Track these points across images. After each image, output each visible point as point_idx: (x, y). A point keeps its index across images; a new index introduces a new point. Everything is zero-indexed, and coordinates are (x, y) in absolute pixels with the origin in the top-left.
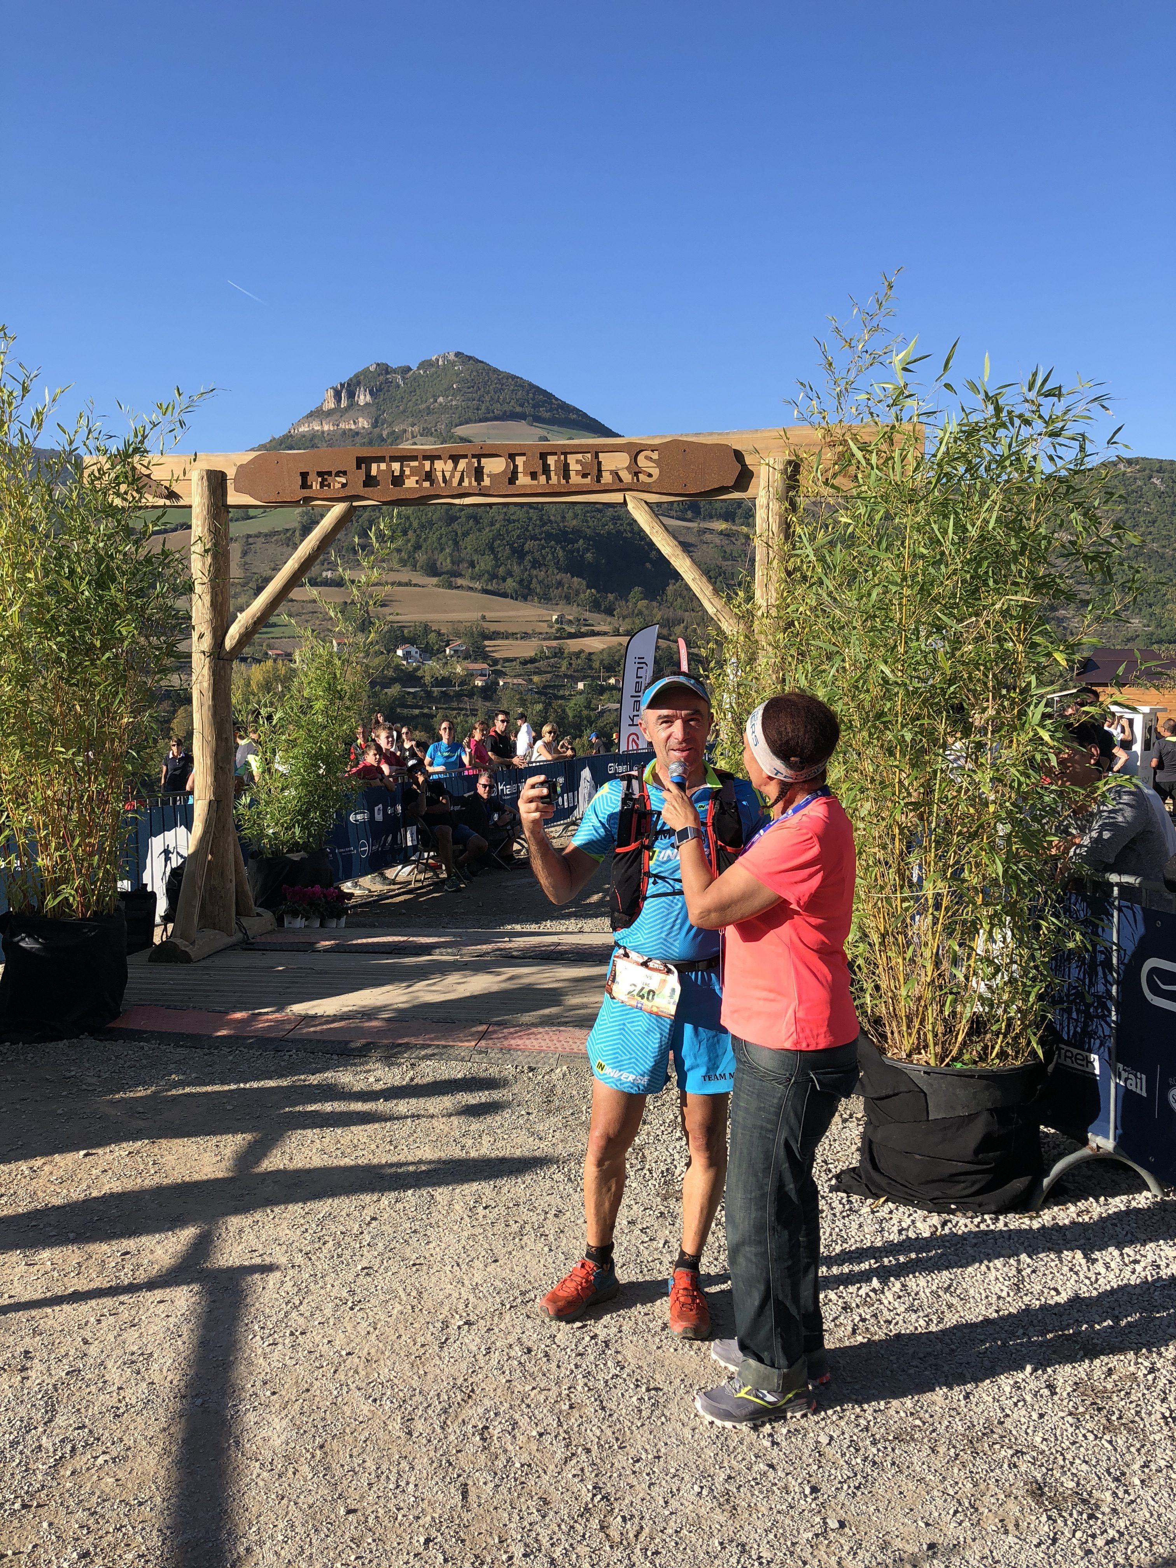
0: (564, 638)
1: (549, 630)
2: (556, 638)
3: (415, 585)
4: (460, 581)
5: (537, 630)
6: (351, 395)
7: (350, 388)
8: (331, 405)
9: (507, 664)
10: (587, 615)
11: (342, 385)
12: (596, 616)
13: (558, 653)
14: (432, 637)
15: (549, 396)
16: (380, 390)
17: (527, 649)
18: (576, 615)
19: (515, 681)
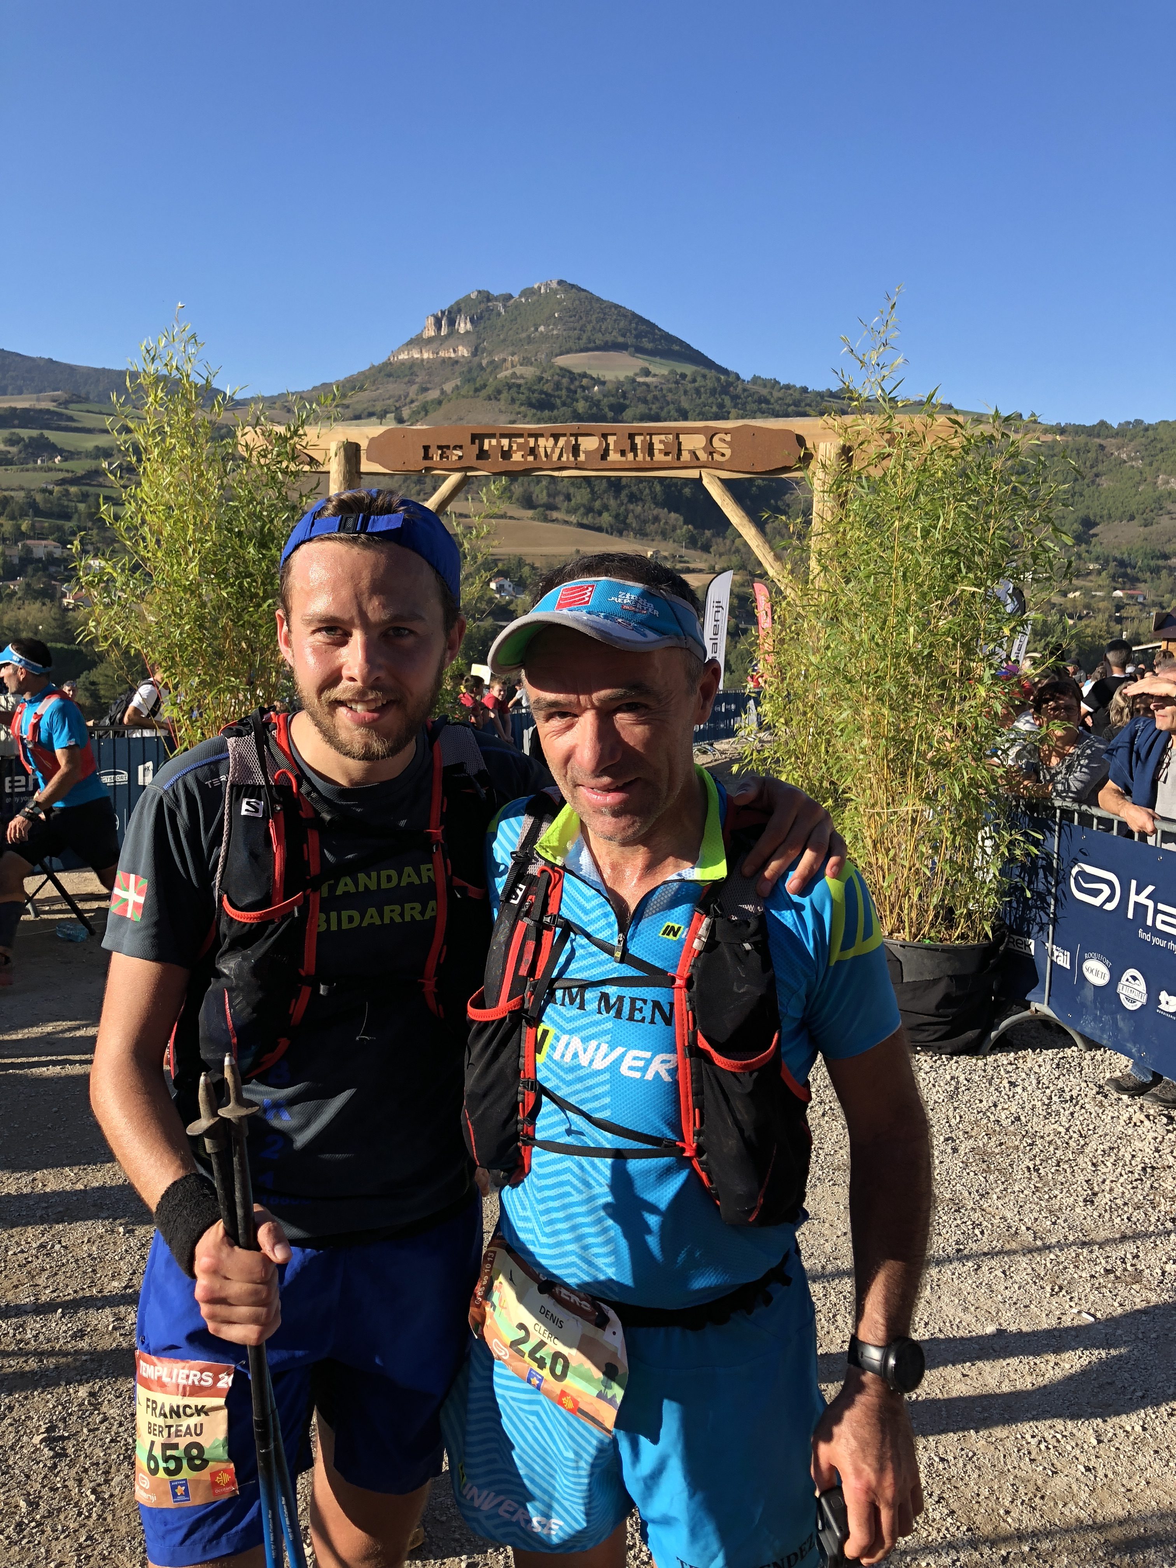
3: (511, 518)
4: (555, 515)
6: (452, 323)
7: (451, 316)
8: (431, 332)
10: (683, 551)
11: (443, 313)
12: (692, 552)
14: (526, 571)
15: (653, 326)
16: (480, 318)
18: (672, 552)
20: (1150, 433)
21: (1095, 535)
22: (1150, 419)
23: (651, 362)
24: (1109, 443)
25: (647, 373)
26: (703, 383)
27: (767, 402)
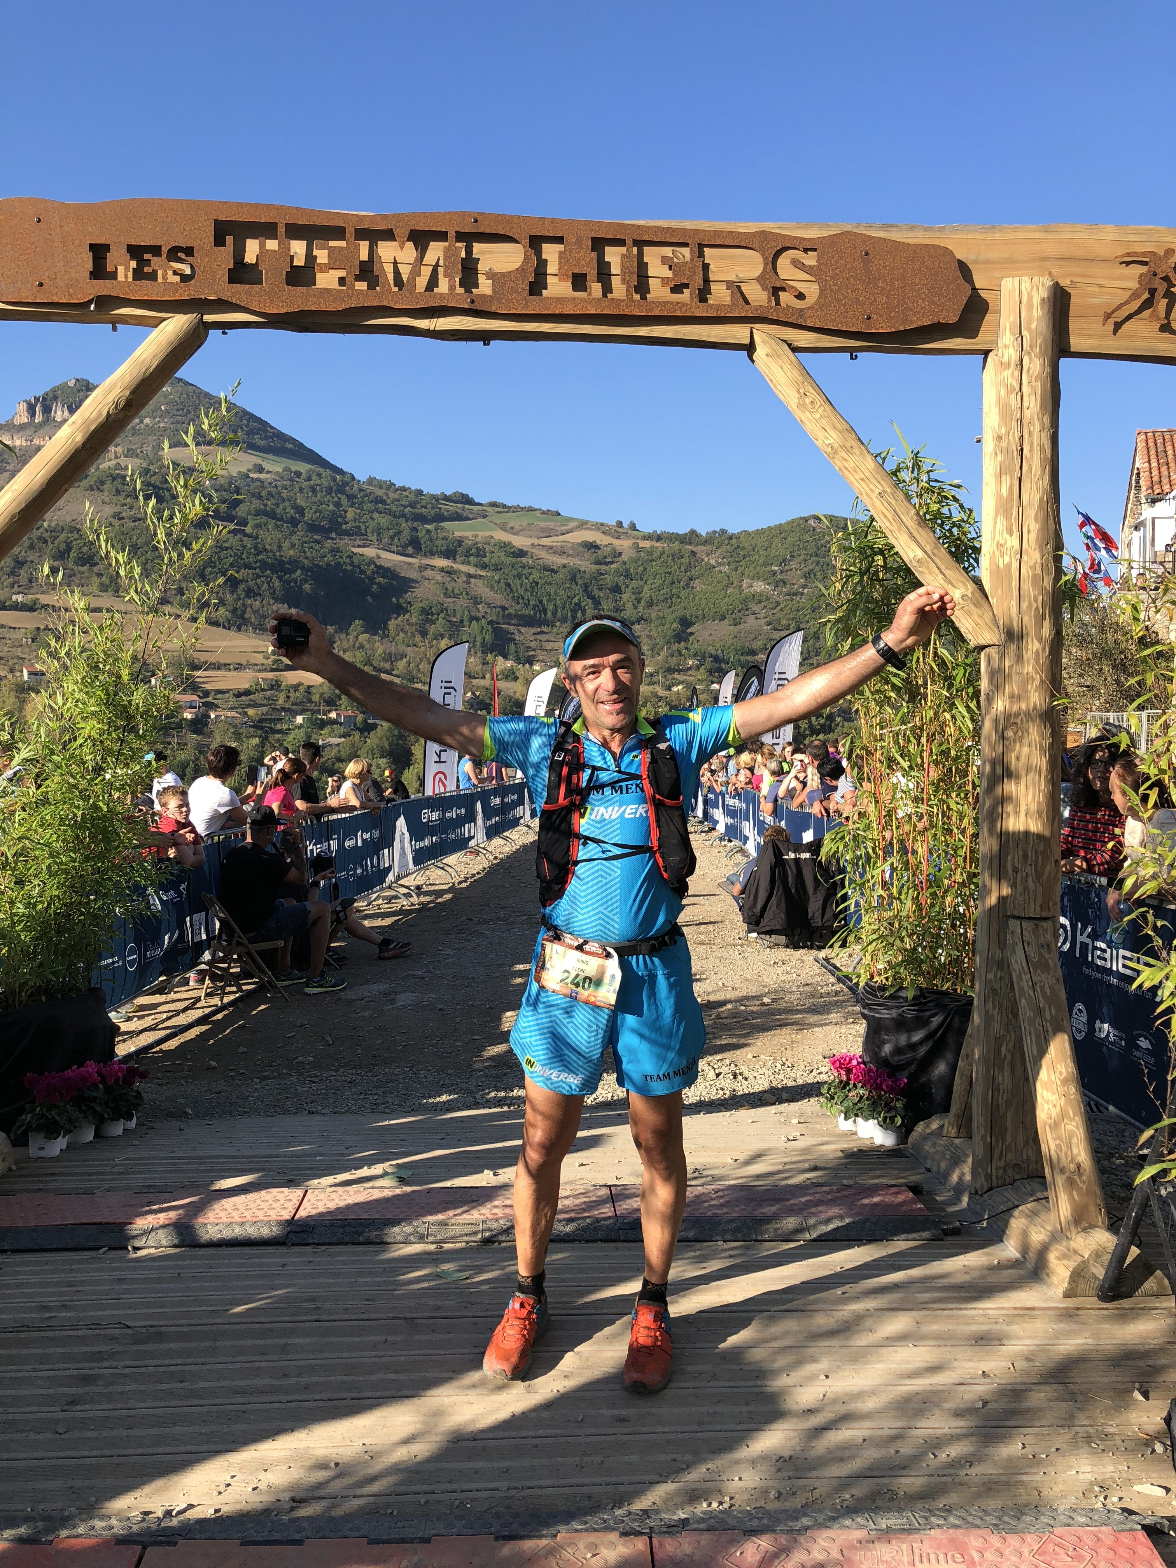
0: (281, 670)
1: (265, 662)
2: (272, 670)
4: (167, 609)
5: (252, 661)
6: (47, 410)
7: (46, 403)
8: (24, 419)
9: (219, 696)
11: (37, 399)
13: (276, 685)
15: (264, 424)
17: (241, 681)
19: (229, 714)
20: (734, 541)
21: (692, 634)
22: (733, 529)
23: (264, 459)
24: (700, 549)
25: (261, 469)
26: (317, 482)
27: (383, 502)
